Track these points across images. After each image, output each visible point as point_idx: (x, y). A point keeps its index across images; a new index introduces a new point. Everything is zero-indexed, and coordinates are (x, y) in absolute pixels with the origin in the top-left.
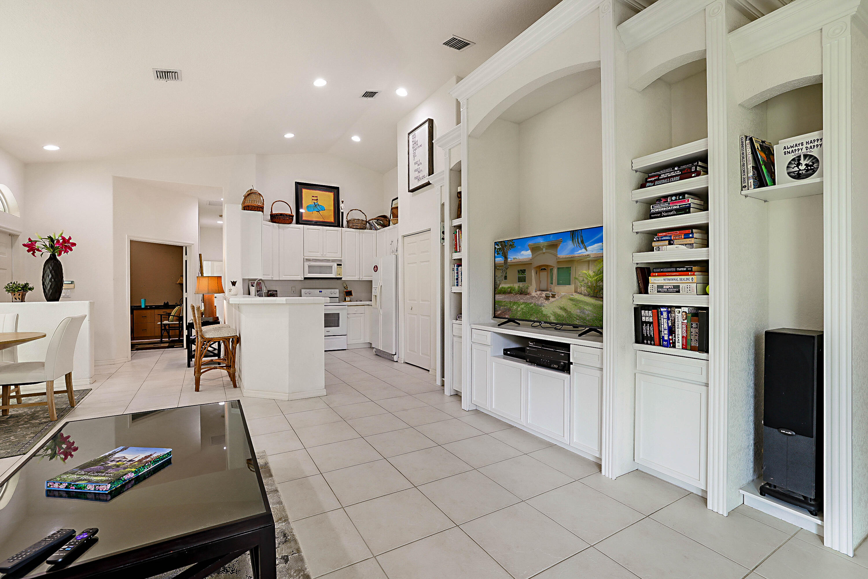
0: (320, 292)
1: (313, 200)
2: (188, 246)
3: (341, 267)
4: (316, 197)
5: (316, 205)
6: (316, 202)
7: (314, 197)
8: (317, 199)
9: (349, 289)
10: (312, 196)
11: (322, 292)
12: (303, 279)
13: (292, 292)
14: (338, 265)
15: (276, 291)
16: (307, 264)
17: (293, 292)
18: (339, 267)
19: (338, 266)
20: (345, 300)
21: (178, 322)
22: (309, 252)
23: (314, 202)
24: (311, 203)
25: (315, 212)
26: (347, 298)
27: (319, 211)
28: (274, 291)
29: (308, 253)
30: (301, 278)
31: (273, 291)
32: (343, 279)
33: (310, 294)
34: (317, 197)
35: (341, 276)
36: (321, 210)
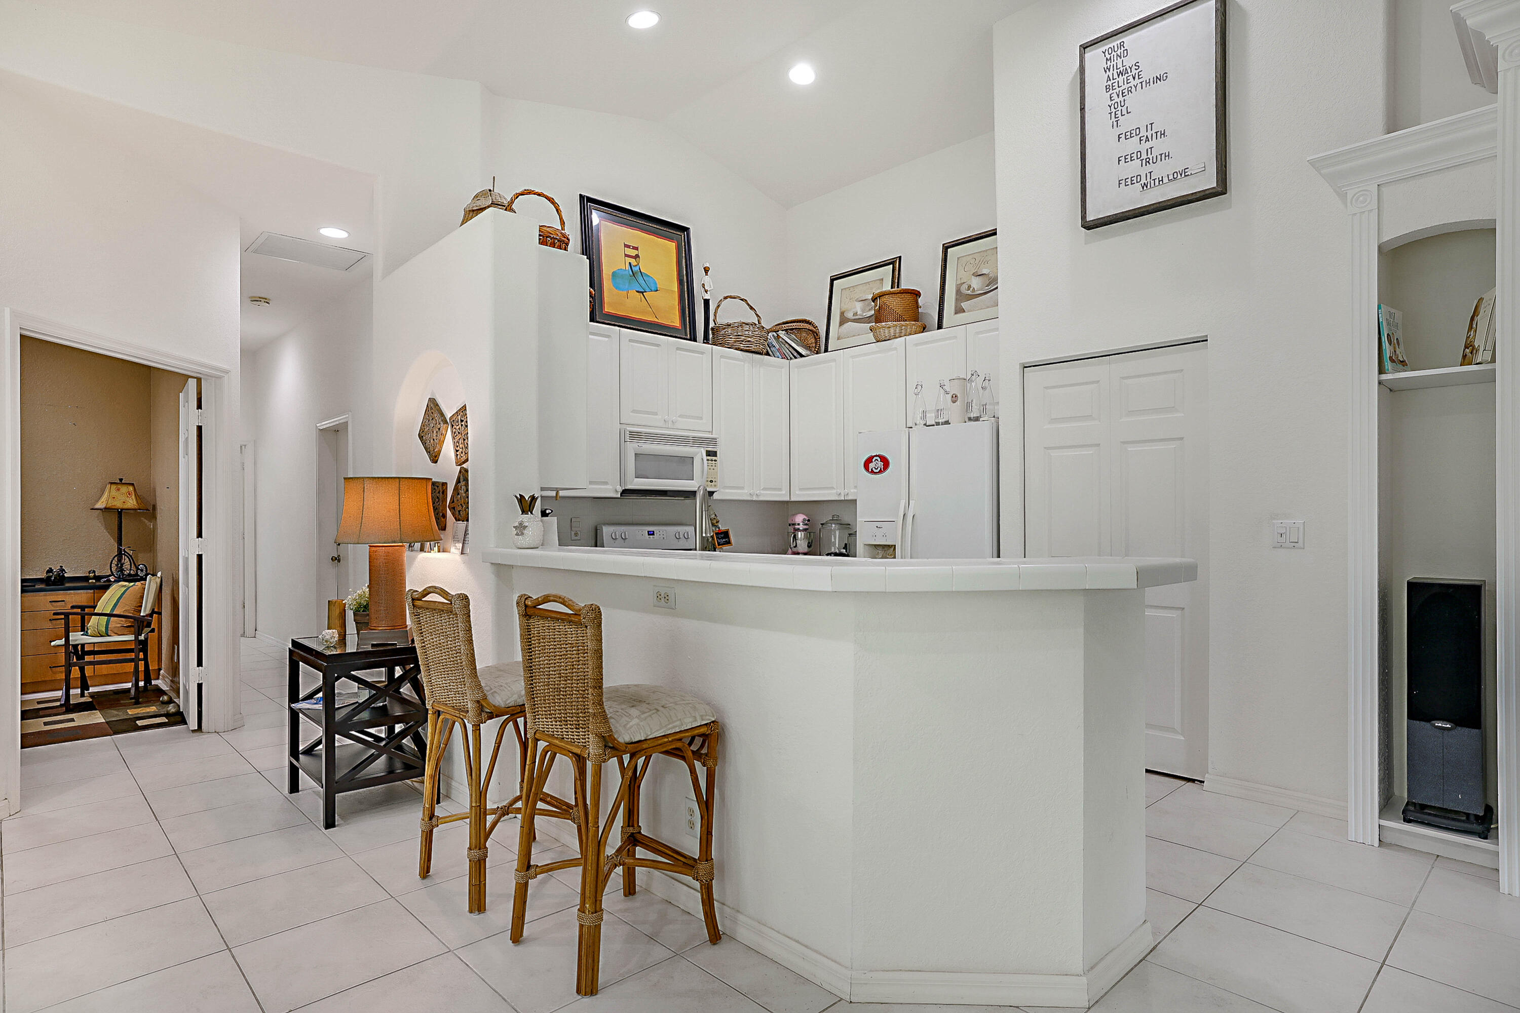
0: (651, 533)
1: (626, 256)
2: (209, 376)
3: (715, 461)
4: (634, 248)
5: (636, 273)
6: (636, 263)
7: (628, 246)
8: (637, 257)
9: (723, 528)
10: (626, 245)
11: (653, 534)
12: (619, 496)
13: (573, 533)
14: (708, 453)
16: (632, 448)
17: (576, 534)
18: (712, 460)
19: (709, 458)
21: (132, 637)
22: (633, 410)
23: (630, 263)
24: (622, 264)
25: (633, 293)
29: (631, 414)
30: (612, 490)
32: (715, 496)
33: (626, 541)
34: (636, 249)
35: (715, 486)
36: (647, 289)
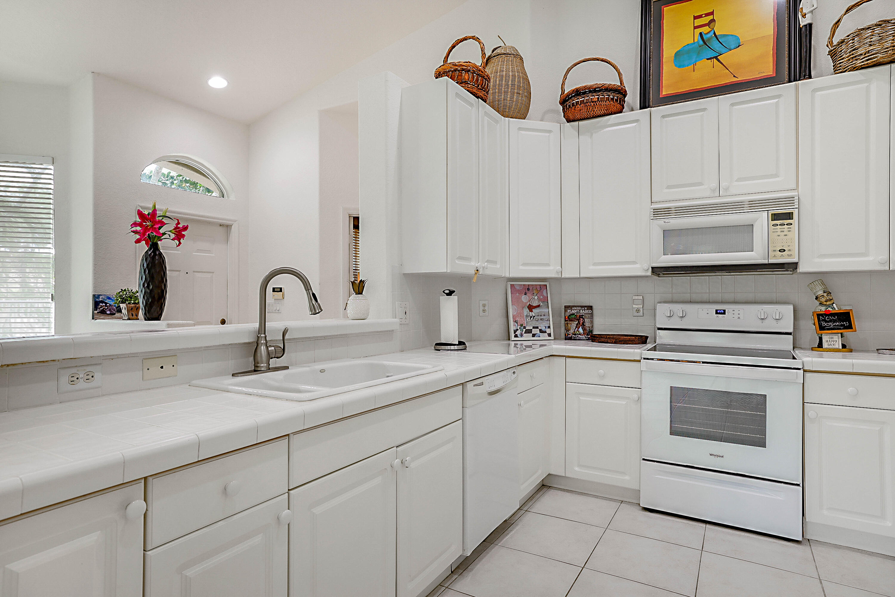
1: (696, 28)
3: (790, 224)
4: (707, 15)
5: (709, 39)
6: (710, 29)
7: (700, 17)
10: (695, 18)
11: (723, 313)
14: (776, 217)
15: (590, 308)
16: (659, 225)
18: (782, 224)
19: (778, 222)
20: (820, 345)
22: (669, 187)
24: (691, 38)
26: (825, 338)
27: (716, 58)
28: (582, 307)
29: (666, 190)
30: (643, 269)
31: (578, 306)
32: (801, 269)
33: (684, 319)
34: (711, 14)
35: (791, 256)
